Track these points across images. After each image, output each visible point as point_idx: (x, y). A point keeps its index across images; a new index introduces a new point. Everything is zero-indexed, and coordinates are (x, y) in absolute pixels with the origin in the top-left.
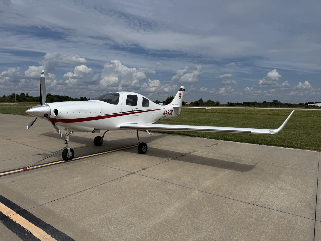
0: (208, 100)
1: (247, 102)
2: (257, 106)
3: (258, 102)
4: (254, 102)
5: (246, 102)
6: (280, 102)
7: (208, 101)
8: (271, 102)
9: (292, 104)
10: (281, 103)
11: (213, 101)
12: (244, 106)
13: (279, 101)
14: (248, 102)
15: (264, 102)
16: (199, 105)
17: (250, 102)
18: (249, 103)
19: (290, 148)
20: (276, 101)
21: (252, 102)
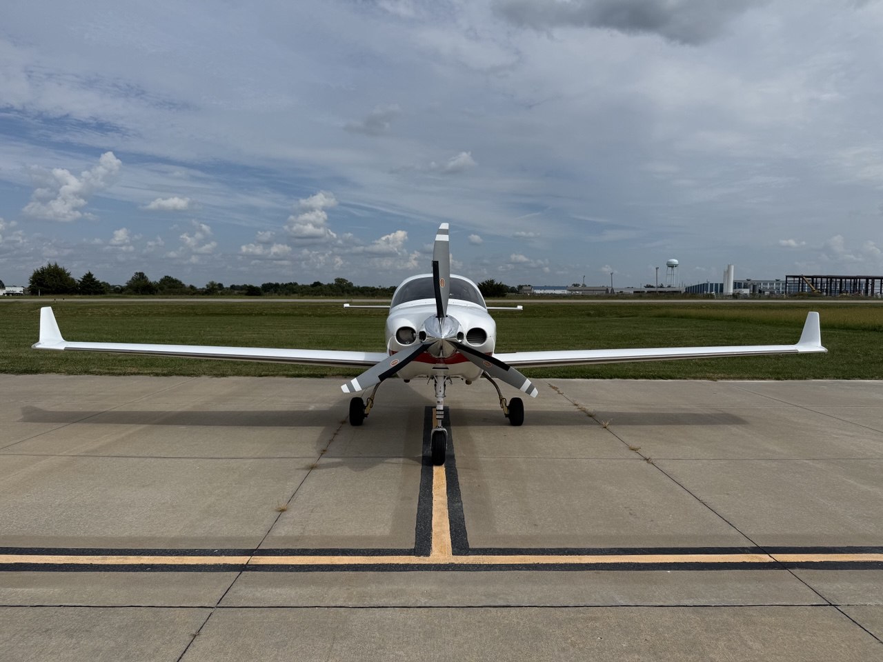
0: (162, 277)
1: (271, 282)
2: (320, 295)
3: (300, 284)
4: (291, 284)
5: (270, 284)
6: (350, 284)
7: (162, 280)
8: (330, 283)
9: (378, 289)
10: (355, 285)
11: (179, 279)
12: (286, 294)
13: (349, 281)
15: (315, 283)
16: (153, 294)
17: (280, 283)
18: (277, 285)
20: (343, 280)
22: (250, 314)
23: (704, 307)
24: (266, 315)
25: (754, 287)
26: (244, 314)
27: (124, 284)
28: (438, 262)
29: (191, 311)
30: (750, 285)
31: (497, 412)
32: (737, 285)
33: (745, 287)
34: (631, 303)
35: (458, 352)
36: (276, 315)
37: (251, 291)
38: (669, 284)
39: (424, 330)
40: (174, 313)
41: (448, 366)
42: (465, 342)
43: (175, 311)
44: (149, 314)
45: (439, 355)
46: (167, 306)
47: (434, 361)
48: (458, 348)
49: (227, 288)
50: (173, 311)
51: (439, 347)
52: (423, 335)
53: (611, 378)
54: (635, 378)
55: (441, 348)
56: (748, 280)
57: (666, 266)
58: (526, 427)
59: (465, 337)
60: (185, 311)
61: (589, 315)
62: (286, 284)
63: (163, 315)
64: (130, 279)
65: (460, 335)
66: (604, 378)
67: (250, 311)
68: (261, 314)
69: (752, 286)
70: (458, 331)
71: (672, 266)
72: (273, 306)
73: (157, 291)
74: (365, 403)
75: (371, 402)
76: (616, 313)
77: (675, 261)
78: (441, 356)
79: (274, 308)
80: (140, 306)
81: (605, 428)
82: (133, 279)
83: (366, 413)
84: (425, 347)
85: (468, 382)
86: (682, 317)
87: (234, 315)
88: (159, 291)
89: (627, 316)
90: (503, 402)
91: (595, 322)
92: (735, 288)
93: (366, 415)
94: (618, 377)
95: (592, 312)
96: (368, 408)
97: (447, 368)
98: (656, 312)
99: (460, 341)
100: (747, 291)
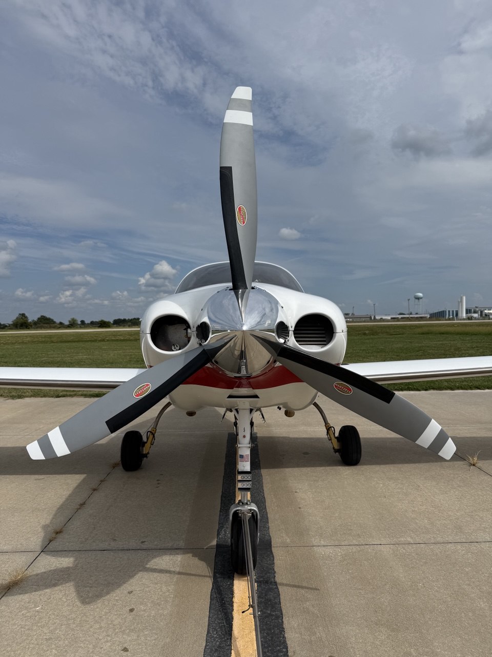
0: (39, 316)
4: (135, 319)
7: (39, 319)
11: (52, 318)
14: (122, 318)
17: (127, 319)
19: (482, 389)
21: (130, 319)
22: (95, 341)
23: (456, 326)
24: (108, 341)
25: (481, 312)
26: (90, 341)
27: (11, 323)
28: (230, 168)
29: (49, 340)
30: (478, 311)
31: (319, 440)
32: (468, 311)
33: (475, 312)
34: (397, 324)
35: (278, 364)
36: (115, 340)
37: (103, 324)
38: (417, 312)
39: (206, 319)
40: (35, 342)
41: (258, 392)
42: (292, 342)
43: (36, 340)
44: (15, 343)
45: (239, 371)
46: (30, 336)
47: (230, 384)
48: (279, 355)
49: (88, 324)
50: (35, 340)
51: (237, 353)
52: (203, 330)
53: (426, 390)
54: (452, 389)
55: (243, 355)
56: (476, 307)
57: (414, 299)
58: (365, 467)
59: (291, 333)
60: (44, 339)
61: (365, 334)
62: (131, 320)
63: (26, 343)
64: (15, 318)
65: (282, 328)
66: (419, 390)
67: (95, 338)
68: (103, 340)
69: (479, 312)
70: (278, 321)
71: (418, 298)
72: (114, 334)
73: (31, 326)
74: (145, 439)
75: (151, 437)
76: (387, 332)
77: (420, 295)
78: (244, 372)
79: (114, 335)
80: (9, 337)
81: (474, 465)
82: (17, 318)
83: (145, 452)
84: (207, 355)
85: (289, 414)
86: (443, 334)
87: (83, 341)
88: (33, 326)
89: (395, 335)
90: (330, 432)
91: (372, 339)
92: (467, 313)
93: (146, 456)
94: (434, 389)
95: (367, 332)
96: (148, 445)
97: (256, 397)
98: (419, 330)
99: (282, 341)
100: (476, 315)
